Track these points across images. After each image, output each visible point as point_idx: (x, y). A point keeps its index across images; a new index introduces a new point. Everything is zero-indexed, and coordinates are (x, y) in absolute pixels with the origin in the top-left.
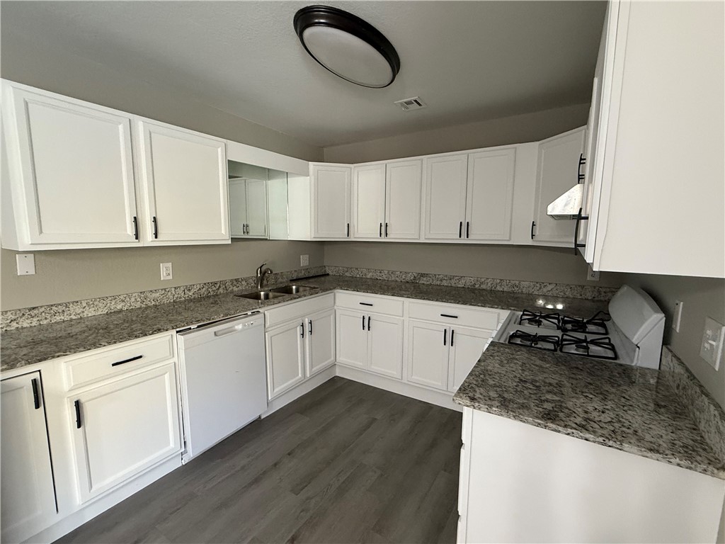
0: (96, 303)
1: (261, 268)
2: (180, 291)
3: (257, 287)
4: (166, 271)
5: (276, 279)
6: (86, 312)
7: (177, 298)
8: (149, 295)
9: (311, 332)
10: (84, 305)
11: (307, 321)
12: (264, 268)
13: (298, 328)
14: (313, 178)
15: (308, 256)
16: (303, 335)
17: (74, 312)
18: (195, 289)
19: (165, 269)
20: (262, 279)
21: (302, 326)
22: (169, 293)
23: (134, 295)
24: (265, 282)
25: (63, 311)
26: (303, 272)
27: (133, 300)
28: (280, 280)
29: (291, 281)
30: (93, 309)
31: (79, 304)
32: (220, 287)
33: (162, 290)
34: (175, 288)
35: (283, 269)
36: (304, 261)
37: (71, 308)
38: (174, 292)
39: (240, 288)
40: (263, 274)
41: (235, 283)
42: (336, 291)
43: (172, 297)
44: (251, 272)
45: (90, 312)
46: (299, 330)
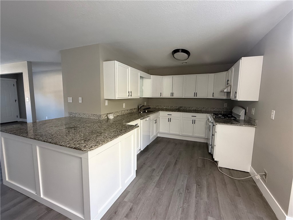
0: (115, 113)
9: (156, 122)
18: (129, 111)
19: (124, 105)
22: (125, 111)
27: (120, 113)
32: (132, 110)
36: (145, 104)
39: (135, 111)
42: (159, 111)
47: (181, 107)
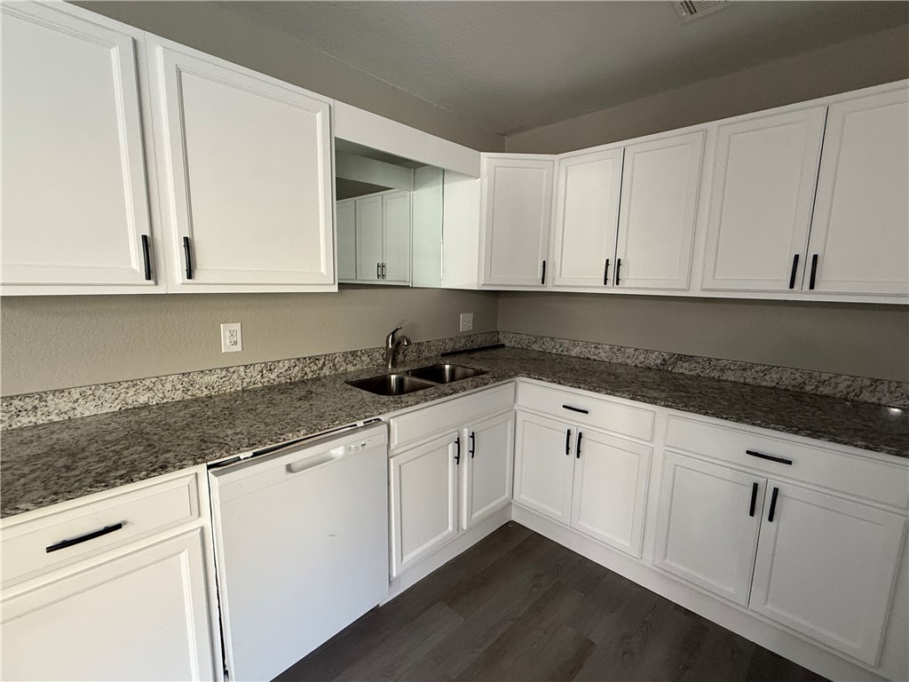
0: (98, 393)
1: (393, 333)
2: (254, 373)
3: (387, 366)
4: (230, 337)
5: (419, 352)
6: (79, 410)
7: (248, 384)
8: (197, 378)
9: (473, 452)
10: (76, 395)
11: (466, 434)
12: (399, 334)
13: (451, 446)
14: (486, 180)
15: (472, 315)
16: (458, 458)
17: (56, 410)
18: (281, 368)
19: (228, 334)
20: (395, 351)
21: (458, 442)
22: (235, 376)
23: (170, 378)
24: (400, 357)
25: (35, 408)
26: (463, 340)
27: (168, 386)
28: (426, 354)
29: (443, 355)
30: (94, 403)
31: (66, 394)
32: (324, 364)
33: (222, 369)
34: (246, 366)
35: (430, 335)
36: (466, 322)
37: (50, 403)
38: (243, 374)
39: (359, 367)
40: (397, 344)
41: (350, 358)
42: (518, 379)
43: (239, 382)
44: (377, 340)
45: (87, 410)
46: (452, 449)
47: (681, 358)
